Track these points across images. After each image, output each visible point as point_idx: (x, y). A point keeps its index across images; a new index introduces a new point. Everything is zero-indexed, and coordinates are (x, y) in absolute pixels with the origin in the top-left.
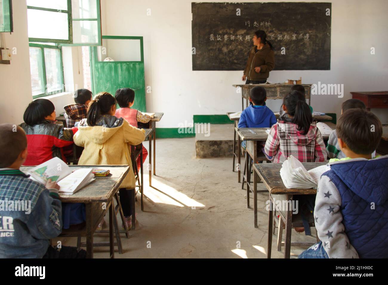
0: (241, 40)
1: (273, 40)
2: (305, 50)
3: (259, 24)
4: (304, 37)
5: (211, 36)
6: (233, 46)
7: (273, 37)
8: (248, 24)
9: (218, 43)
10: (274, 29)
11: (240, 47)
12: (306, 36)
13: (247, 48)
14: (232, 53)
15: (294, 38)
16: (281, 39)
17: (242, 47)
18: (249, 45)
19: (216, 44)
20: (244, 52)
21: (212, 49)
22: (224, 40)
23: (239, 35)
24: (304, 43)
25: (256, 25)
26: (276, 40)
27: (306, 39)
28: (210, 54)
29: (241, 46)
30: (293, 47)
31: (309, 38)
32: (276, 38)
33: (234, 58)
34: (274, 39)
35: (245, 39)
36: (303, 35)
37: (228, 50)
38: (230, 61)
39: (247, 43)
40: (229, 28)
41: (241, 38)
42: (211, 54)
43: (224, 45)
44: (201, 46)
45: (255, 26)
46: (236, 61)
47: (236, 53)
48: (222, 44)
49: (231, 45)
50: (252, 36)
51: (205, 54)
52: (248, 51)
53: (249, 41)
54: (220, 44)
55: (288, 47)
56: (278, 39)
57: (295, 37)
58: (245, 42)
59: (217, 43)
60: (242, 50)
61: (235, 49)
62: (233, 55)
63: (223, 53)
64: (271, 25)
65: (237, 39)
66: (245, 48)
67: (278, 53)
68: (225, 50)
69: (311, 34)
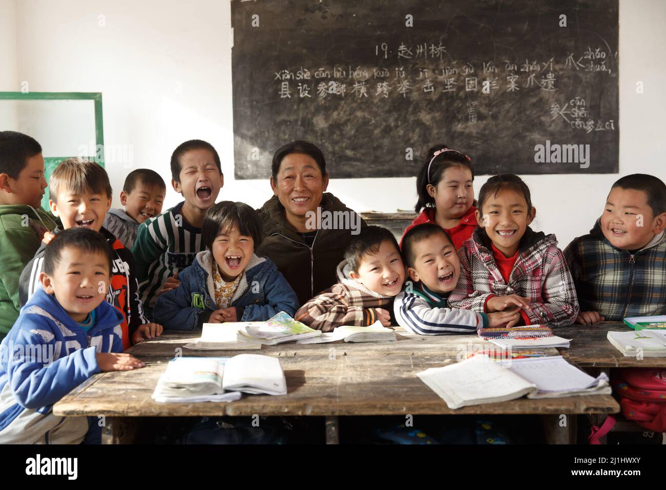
0: (363, 94)
1: (453, 92)
2: (543, 118)
3: (414, 51)
4: (540, 82)
5: (283, 86)
6: (342, 113)
7: (451, 84)
8: (381, 53)
9: (301, 106)
10: (455, 63)
11: (362, 114)
12: (546, 78)
13: (380, 115)
14: (341, 131)
15: (512, 86)
16: (475, 90)
17: (367, 115)
18: (387, 108)
19: (295, 107)
20: (371, 128)
21: (285, 122)
22: (317, 96)
23: (359, 82)
24: (541, 100)
25: (405, 54)
26: (462, 94)
27: (546, 87)
28: (281, 135)
29: (363, 111)
30: (508, 111)
31: (555, 85)
32: (463, 87)
33: (344, 145)
34: (454, 90)
35: (376, 91)
36: (536, 77)
37: (330, 122)
38: (334, 153)
39: (379, 103)
40: (331, 64)
41: (363, 90)
42: (285, 134)
43: (317, 111)
44: (258, 113)
45: (402, 55)
46: (349, 153)
47: (350, 130)
48: (312, 108)
49: (336, 108)
50: (394, 84)
51: (266, 134)
52: (384, 124)
53: (385, 97)
54: (307, 108)
55: (495, 110)
56: (467, 90)
57: (516, 82)
58: (376, 101)
59: (298, 105)
60: (366, 122)
61: (348, 120)
62: (342, 135)
63: (314, 132)
64: (445, 51)
65: (352, 92)
66: (375, 118)
67: (466, 127)
68: (320, 123)
69: (561, 73)
